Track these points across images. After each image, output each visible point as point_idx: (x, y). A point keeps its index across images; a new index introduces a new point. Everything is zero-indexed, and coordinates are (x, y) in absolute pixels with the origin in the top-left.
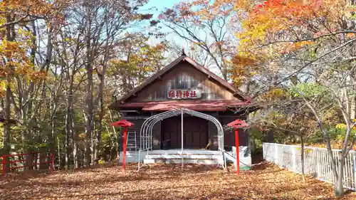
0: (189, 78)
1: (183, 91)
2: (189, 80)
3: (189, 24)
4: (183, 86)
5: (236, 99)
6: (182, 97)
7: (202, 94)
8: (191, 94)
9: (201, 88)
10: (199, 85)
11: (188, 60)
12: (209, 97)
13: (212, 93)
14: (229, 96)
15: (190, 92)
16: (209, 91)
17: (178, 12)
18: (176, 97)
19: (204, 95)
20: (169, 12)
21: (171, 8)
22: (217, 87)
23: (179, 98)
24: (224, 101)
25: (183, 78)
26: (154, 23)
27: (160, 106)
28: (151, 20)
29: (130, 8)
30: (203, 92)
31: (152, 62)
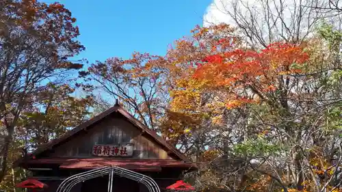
0: (120, 132)
1: (111, 147)
2: (120, 135)
3: (120, 80)
4: (113, 141)
5: (171, 158)
6: (111, 154)
7: (134, 152)
8: (121, 151)
9: (132, 145)
10: (131, 141)
11: (121, 111)
12: (141, 155)
13: (144, 151)
14: (163, 155)
15: (120, 149)
16: (142, 148)
17: (110, 67)
18: (102, 154)
19: (135, 153)
20: (100, 66)
21: (103, 62)
22: (151, 144)
23: (106, 155)
24: (157, 161)
25: (113, 131)
26: (83, 74)
27: (83, 164)
28: (80, 70)
29: (58, 56)
30: (135, 149)
31: (73, 117)
